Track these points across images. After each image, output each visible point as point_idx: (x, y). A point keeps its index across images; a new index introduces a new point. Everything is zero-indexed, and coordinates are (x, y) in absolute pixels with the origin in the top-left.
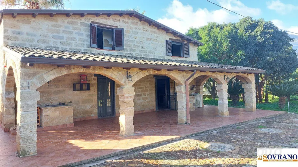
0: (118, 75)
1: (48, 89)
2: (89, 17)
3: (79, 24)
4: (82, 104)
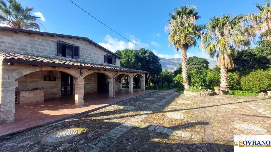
0: (74, 72)
1: (25, 80)
2: (57, 37)
3: (50, 41)
4: (51, 88)
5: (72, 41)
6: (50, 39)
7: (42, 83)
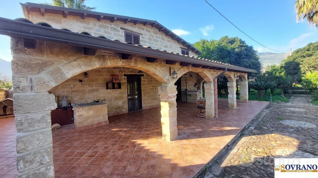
0: (161, 71)
1: (82, 89)
2: (118, 22)
3: (110, 29)
4: (115, 100)
5: (137, 28)
6: (110, 26)
7: (104, 93)
